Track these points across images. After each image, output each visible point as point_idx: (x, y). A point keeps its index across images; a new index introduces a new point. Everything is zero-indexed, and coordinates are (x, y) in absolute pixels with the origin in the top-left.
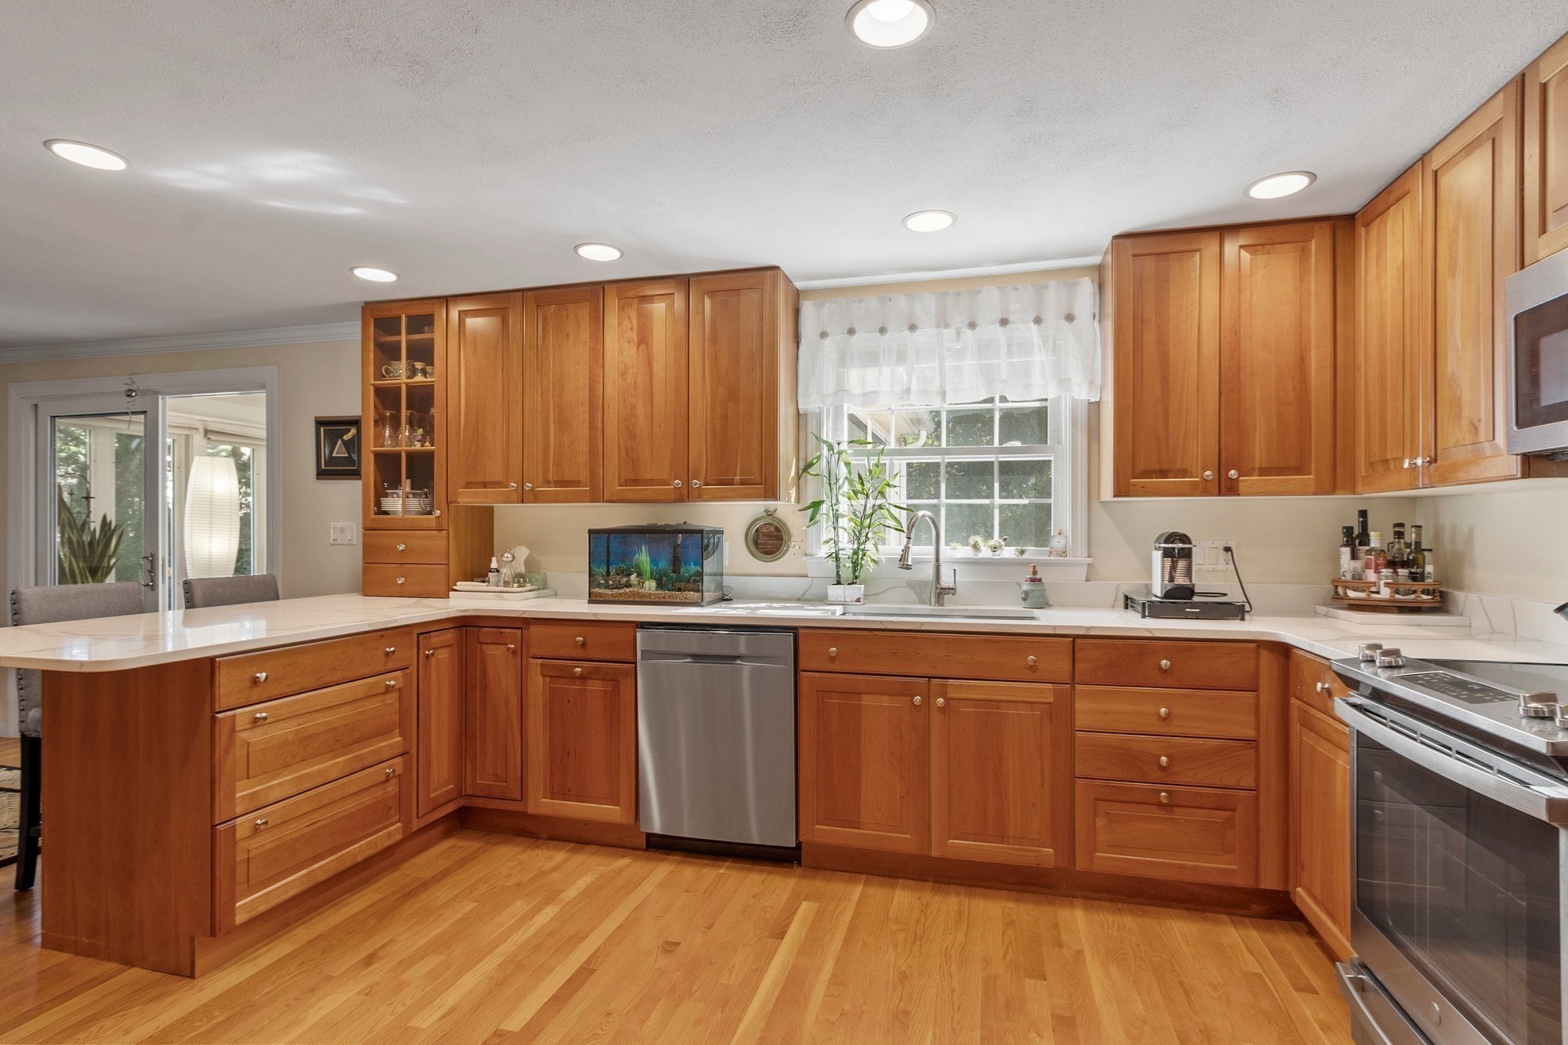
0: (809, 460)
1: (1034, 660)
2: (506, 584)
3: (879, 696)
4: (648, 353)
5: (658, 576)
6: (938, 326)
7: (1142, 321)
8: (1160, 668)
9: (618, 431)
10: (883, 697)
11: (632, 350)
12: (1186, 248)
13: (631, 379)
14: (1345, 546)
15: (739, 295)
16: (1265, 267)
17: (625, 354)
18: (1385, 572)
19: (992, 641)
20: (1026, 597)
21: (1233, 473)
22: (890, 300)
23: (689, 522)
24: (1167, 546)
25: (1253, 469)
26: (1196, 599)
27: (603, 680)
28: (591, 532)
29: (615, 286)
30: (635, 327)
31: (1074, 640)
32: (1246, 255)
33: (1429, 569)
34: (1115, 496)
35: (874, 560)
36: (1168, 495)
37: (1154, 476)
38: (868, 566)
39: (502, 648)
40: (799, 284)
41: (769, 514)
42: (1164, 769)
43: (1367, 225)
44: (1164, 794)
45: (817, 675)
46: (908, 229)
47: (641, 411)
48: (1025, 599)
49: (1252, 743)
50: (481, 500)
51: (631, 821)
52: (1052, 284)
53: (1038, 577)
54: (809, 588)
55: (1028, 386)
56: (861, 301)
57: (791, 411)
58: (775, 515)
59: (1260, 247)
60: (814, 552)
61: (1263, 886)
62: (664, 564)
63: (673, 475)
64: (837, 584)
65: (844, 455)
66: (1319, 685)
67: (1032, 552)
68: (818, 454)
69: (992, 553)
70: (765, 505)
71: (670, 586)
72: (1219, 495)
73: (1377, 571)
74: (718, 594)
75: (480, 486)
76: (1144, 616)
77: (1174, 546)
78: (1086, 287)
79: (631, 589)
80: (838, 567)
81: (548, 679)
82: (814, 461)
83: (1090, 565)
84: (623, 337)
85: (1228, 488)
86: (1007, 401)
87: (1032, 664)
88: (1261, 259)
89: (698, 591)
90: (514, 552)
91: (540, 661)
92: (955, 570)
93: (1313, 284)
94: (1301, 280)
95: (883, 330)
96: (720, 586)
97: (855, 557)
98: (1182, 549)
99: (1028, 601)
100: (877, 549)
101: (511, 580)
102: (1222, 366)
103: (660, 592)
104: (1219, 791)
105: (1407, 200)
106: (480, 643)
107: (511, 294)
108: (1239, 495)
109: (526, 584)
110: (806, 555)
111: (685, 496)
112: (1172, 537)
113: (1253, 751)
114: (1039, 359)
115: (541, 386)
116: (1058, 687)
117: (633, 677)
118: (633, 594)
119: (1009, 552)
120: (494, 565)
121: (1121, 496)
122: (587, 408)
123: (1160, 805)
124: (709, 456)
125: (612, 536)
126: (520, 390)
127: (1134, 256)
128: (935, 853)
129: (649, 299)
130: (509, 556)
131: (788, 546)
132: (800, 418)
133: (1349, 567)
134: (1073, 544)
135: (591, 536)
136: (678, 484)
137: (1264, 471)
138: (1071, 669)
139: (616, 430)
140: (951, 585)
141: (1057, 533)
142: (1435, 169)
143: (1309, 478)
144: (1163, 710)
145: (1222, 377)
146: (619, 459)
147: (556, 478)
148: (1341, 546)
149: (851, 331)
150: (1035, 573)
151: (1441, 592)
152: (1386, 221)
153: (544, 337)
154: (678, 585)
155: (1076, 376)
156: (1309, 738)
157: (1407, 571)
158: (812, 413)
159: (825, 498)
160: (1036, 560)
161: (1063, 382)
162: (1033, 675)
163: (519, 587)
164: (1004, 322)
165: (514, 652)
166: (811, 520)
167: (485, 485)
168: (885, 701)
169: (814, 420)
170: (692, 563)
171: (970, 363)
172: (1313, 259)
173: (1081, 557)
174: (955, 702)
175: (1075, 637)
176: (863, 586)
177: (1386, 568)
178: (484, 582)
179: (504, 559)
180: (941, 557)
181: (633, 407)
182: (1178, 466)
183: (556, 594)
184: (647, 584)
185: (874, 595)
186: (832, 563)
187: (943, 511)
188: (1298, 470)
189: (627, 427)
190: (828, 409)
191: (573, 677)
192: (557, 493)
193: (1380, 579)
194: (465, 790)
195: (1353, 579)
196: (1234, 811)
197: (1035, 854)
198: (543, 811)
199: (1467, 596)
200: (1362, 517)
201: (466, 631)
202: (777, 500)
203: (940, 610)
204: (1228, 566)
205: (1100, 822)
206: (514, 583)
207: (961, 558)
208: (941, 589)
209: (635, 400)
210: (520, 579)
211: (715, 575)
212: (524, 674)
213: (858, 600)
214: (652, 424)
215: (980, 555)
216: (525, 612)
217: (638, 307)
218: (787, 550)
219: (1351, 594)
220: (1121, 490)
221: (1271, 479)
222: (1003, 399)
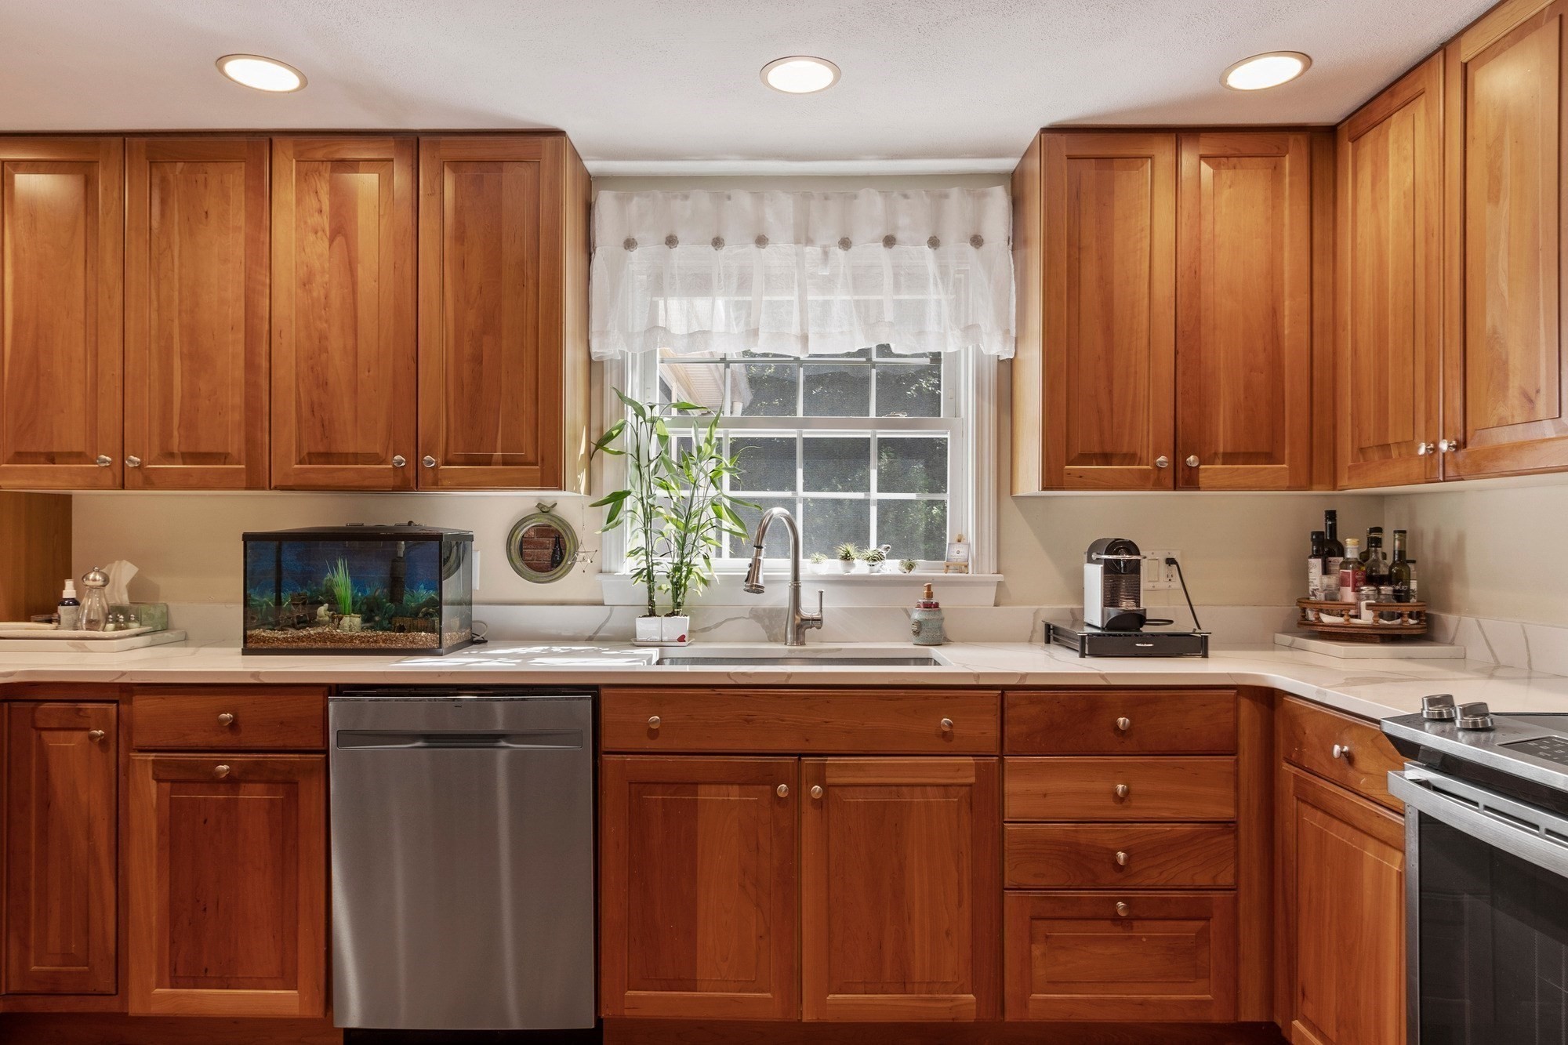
0: (606, 430)
1: (950, 725)
2: (92, 624)
3: (724, 787)
4: (349, 251)
5: (364, 608)
6: (797, 242)
7: (1079, 249)
8: (1116, 728)
9: (297, 374)
10: (730, 787)
11: (319, 247)
12: (1133, 152)
13: (317, 292)
14: (1315, 556)
15: (501, 170)
16: (1230, 187)
17: (308, 250)
18: (1366, 590)
19: (890, 699)
20: (919, 629)
21: (1192, 459)
22: (729, 198)
23: (416, 522)
24: (1111, 557)
25: (1216, 454)
26: (1146, 629)
27: (267, 782)
28: (247, 538)
29: (290, 140)
30: (326, 207)
31: (1002, 694)
32: (1206, 170)
33: (1414, 585)
34: (1044, 489)
35: (703, 579)
36: (1112, 489)
37: (1094, 461)
38: (696, 590)
39: (80, 736)
40: (592, 166)
41: (544, 510)
42: (1120, 868)
43: (1355, 139)
44: (1120, 904)
45: (629, 758)
46: (768, 85)
47: (336, 343)
48: (917, 633)
49: (1229, 826)
50: (44, 483)
51: (318, 1012)
52: (955, 192)
53: (934, 601)
54: (607, 620)
55: (921, 333)
56: (686, 197)
57: (581, 356)
58: (553, 513)
59: (1225, 160)
60: (613, 567)
61: (1243, 1019)
62: (377, 590)
63: (391, 446)
64: (650, 616)
65: (658, 424)
66: (1337, 748)
67: (924, 569)
68: (621, 421)
69: (869, 567)
70: (539, 497)
71: (385, 623)
72: (1175, 489)
73: (1356, 590)
74: (465, 634)
75: (42, 459)
76: (1083, 655)
77: (1120, 557)
78: (998, 199)
79: (320, 630)
80: (651, 590)
81: (167, 786)
82: (615, 433)
83: (1000, 584)
84: (306, 223)
85: (1184, 479)
86: (891, 354)
87: (947, 729)
88: (1227, 175)
89: (433, 631)
90: (110, 570)
91: (152, 756)
92: (821, 593)
93: (1287, 212)
94: (1274, 207)
95: (717, 242)
96: (468, 622)
97: (678, 575)
98: (1129, 561)
99: (923, 634)
100: (709, 564)
101: (102, 618)
102: (1179, 319)
103: (370, 633)
104: (1191, 895)
105: (1421, 103)
106: (37, 729)
107: (101, 139)
108: (1198, 489)
109: (131, 624)
110: (601, 572)
111: (411, 481)
112: (1116, 546)
113: (1232, 836)
114: (935, 296)
115: (158, 296)
116: (982, 760)
117: (322, 775)
118: (323, 638)
119: (892, 567)
120: (69, 592)
121: (1051, 489)
122: (241, 336)
123: (1116, 919)
124: (452, 420)
125: (285, 545)
126: (118, 299)
127: (1069, 158)
128: (807, 1018)
129: (352, 165)
130: (98, 577)
131: (575, 559)
132: (593, 367)
133: (1322, 583)
134: (977, 555)
135: (248, 545)
136: (400, 462)
137: (1230, 458)
138: (999, 734)
139: (294, 372)
140: (816, 615)
141: (956, 537)
142: (1465, 61)
143: (1282, 468)
144: (1120, 787)
145: (1179, 329)
146: (299, 421)
147: (184, 449)
148: (1310, 557)
149: (671, 241)
150: (930, 595)
151: (1427, 615)
152: (1387, 132)
153: (163, 214)
154: (398, 621)
155: (986, 321)
156: (1313, 819)
157: (1390, 588)
158: (611, 360)
159: (629, 488)
160: (928, 577)
161: (970, 330)
162: (946, 744)
163: (116, 629)
164: (889, 241)
165: (103, 742)
166: (609, 521)
167: (51, 458)
168: (734, 794)
169: (614, 372)
170: (422, 586)
171: (841, 297)
172: (1287, 180)
173: (989, 574)
174: (837, 790)
175: (1004, 688)
176: (688, 618)
177: (1365, 585)
178: (50, 621)
179: (87, 583)
180: (801, 574)
181: (323, 337)
182: (1125, 450)
183: (186, 639)
184: (346, 620)
185: (704, 630)
186: (641, 585)
187: (800, 508)
188: (1270, 457)
189: (312, 368)
190: (634, 356)
191: (214, 781)
192: (187, 474)
193: (1359, 599)
194: (7, 984)
195: (1326, 600)
196: (1208, 919)
197: (950, 1005)
198: (155, 1010)
199: (1459, 621)
200: (1330, 520)
201: (10, 708)
202: (560, 489)
203: (801, 651)
204: (1171, 583)
205: (1037, 950)
206: (107, 621)
207: (828, 576)
208: (802, 620)
209: (325, 325)
210: (118, 615)
211: (460, 603)
212: (122, 778)
213: (682, 639)
214: (356, 365)
215: (854, 572)
216: (123, 674)
217: (330, 177)
218: (572, 565)
219: (1326, 619)
220: (1052, 480)
221: (1238, 469)
222: (884, 349)
